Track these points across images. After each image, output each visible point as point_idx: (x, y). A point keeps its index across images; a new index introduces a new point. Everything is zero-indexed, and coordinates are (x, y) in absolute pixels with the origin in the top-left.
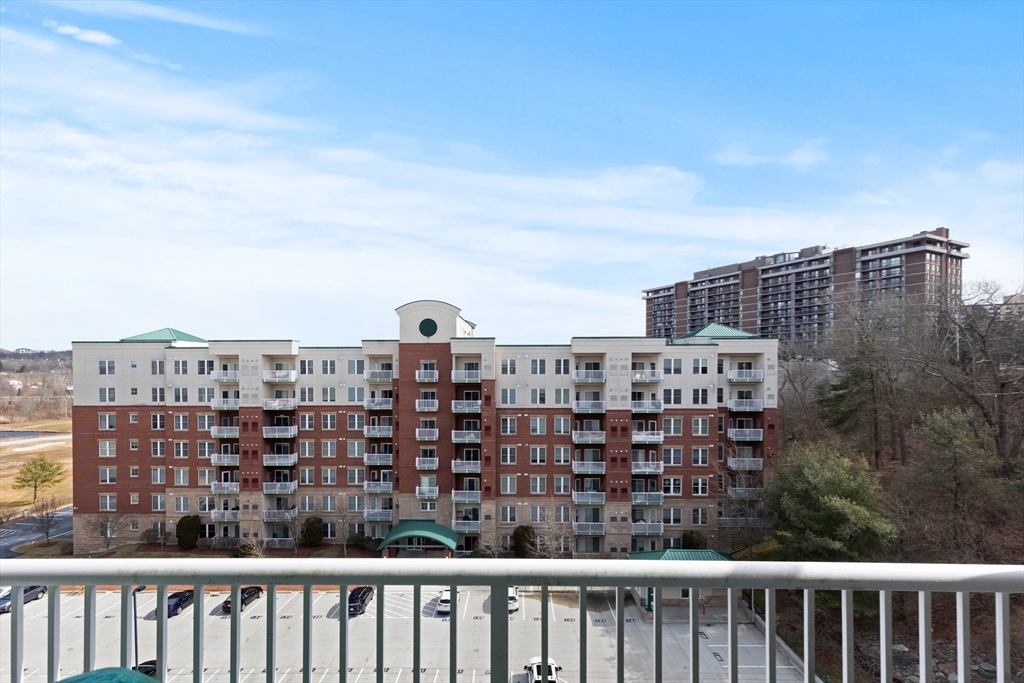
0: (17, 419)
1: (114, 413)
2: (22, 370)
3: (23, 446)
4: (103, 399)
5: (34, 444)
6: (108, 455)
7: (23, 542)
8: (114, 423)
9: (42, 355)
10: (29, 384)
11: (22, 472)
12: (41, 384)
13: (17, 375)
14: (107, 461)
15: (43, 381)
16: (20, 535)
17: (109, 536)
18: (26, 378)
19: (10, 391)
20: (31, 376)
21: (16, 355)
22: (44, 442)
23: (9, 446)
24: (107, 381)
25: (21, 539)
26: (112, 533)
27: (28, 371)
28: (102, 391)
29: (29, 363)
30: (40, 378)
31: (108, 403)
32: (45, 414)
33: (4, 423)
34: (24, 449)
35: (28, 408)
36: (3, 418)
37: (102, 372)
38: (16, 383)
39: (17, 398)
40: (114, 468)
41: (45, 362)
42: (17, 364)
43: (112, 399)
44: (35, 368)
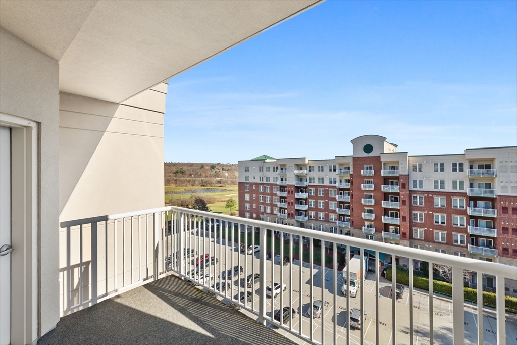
1: (249, 185)
2: (228, 170)
4: (246, 180)
6: (247, 199)
8: (249, 188)
13: (226, 172)
14: (247, 202)
19: (225, 177)
21: (227, 165)
24: (247, 174)
28: (246, 177)
29: (230, 168)
31: (247, 182)
34: (228, 196)
35: (229, 182)
36: (224, 185)
37: (246, 171)
38: (226, 174)
39: (227, 179)
40: (249, 204)
41: (233, 167)
42: (227, 168)
43: (248, 180)
44: (231, 170)
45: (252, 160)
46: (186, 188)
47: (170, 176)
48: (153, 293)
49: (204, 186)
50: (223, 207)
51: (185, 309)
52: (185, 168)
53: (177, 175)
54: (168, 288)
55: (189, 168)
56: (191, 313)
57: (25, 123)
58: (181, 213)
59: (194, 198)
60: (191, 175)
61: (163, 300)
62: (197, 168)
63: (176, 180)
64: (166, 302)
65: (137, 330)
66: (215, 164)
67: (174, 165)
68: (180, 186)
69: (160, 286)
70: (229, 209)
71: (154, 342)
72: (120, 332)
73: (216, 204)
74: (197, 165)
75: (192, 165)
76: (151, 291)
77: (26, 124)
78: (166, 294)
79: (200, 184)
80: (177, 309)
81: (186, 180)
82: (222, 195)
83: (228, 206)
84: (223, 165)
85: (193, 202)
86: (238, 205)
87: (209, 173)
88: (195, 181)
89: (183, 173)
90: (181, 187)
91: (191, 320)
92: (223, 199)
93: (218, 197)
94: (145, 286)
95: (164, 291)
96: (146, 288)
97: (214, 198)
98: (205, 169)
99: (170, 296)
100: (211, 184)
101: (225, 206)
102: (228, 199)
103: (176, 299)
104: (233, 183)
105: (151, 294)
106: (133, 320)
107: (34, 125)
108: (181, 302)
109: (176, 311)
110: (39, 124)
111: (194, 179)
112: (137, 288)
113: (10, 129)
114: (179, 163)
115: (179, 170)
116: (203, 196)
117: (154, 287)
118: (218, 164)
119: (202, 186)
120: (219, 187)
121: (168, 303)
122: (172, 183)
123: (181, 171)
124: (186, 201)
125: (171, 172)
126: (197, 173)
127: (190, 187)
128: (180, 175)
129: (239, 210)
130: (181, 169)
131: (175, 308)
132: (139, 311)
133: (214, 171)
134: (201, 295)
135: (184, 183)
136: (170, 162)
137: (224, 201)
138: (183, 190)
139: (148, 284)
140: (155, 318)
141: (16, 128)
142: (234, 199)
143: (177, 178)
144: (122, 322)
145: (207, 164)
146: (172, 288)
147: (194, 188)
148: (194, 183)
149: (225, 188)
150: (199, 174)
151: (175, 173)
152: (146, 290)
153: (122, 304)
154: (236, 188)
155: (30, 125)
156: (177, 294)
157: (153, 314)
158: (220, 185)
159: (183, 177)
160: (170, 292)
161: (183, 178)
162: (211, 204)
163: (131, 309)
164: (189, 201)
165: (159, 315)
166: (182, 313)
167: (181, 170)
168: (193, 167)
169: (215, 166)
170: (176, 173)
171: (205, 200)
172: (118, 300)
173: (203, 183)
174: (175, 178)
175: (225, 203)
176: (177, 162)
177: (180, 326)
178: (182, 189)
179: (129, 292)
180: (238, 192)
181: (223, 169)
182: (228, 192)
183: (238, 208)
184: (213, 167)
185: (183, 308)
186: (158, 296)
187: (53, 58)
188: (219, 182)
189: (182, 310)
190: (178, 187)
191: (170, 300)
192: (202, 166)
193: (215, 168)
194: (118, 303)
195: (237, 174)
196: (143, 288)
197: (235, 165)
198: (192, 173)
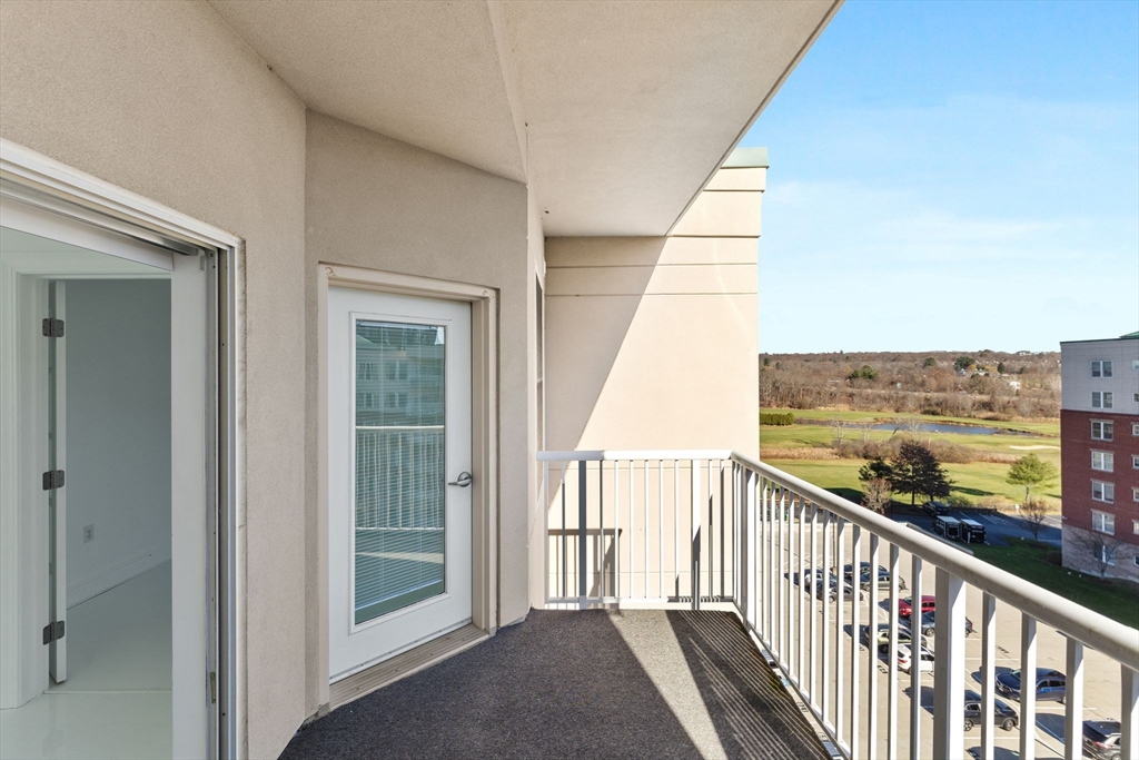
0: (1015, 417)
1: (1111, 422)
2: (1021, 371)
4: (1096, 403)
6: (1103, 468)
8: (1111, 431)
9: (1041, 356)
10: (1027, 385)
13: (1015, 376)
14: (1102, 476)
17: (1104, 560)
18: (1025, 380)
19: (1009, 392)
20: (1030, 377)
21: (1017, 356)
23: (1006, 443)
24: (1102, 385)
26: (1108, 558)
27: (1027, 372)
28: (1096, 396)
29: (1028, 365)
30: (1038, 380)
31: (1102, 409)
34: (1021, 448)
35: (1025, 407)
36: (1002, 416)
37: (1096, 374)
38: (1015, 384)
39: (1015, 398)
40: (1112, 485)
41: (1045, 363)
42: (1017, 366)
43: (1108, 405)
44: (1034, 370)
45: (1124, 338)
46: (879, 415)
47: (836, 385)
48: (677, 635)
49: (934, 413)
50: (999, 478)
51: (722, 710)
52: (876, 366)
53: (855, 381)
54: (709, 640)
55: (888, 366)
56: (730, 727)
57: (479, 292)
58: (748, 473)
59: (898, 443)
60: (893, 383)
61: (687, 660)
62: (912, 364)
63: (851, 395)
64: (691, 669)
65: (615, 697)
66: (973, 354)
67: (848, 357)
68: (861, 408)
69: (697, 627)
70: (1021, 488)
71: (629, 743)
72: (590, 683)
73: (974, 466)
74: (912, 356)
75: (896, 357)
76: (675, 629)
77: (481, 295)
78: (699, 651)
79: (921, 406)
80: (704, 699)
81: (879, 396)
82: (997, 444)
83: (1016, 477)
84: (1002, 356)
85: (897, 453)
86: (1058, 481)
87: (950, 379)
88: (904, 397)
89: (870, 377)
90: (864, 413)
91: (723, 745)
92: (1001, 456)
93: (982, 447)
94: (669, 613)
95: (699, 641)
96: (670, 618)
97: (968, 450)
98: (938, 369)
99: (705, 662)
100: (956, 409)
101: (1007, 476)
102: (1019, 458)
103: (715, 675)
104: (1043, 412)
105: (672, 634)
106: (618, 672)
107: (491, 294)
108: (723, 689)
109: (700, 702)
110: (498, 291)
111: (901, 393)
112: (654, 611)
113: (471, 303)
114: (860, 354)
115: (859, 369)
116: (930, 440)
117: (686, 625)
118: (984, 354)
119: (926, 413)
120: (987, 419)
121: (693, 673)
122: (841, 401)
123: (864, 374)
124: (876, 446)
125: (839, 375)
126: (913, 378)
127: (889, 414)
128: (864, 382)
129: (1064, 498)
130: (865, 367)
131: (702, 695)
132: (636, 660)
133: (966, 374)
134: (776, 696)
135: (873, 401)
136: (838, 352)
137: (1005, 462)
138: (871, 419)
139: (676, 612)
140: (656, 691)
141: (476, 301)
142: (1042, 459)
143: (855, 391)
144: (600, 665)
145: (944, 356)
146: (717, 644)
147: (900, 417)
148: (903, 405)
149: (1007, 425)
150: (919, 380)
151: (850, 378)
152: (668, 623)
153: (617, 631)
154: (1054, 426)
155: (487, 295)
156: (722, 664)
157: (656, 681)
158: (990, 414)
159: (871, 388)
160: (708, 650)
161: (869, 391)
162: (956, 465)
163: (626, 647)
164: (885, 448)
165: (664, 690)
166: (711, 715)
167: (867, 371)
168: (901, 363)
169: (972, 361)
170: (853, 377)
171: (936, 452)
172: (615, 619)
173: (930, 405)
174: (850, 390)
175: (1008, 468)
176: (856, 351)
177: (693, 744)
178: (869, 417)
179: (638, 611)
180: (1059, 441)
181: (1001, 369)
182: (1018, 439)
183: (1058, 491)
184: (964, 361)
185: (718, 703)
186: (682, 647)
187: (517, 182)
188: (987, 406)
189: (715, 709)
190: (857, 412)
191: (702, 669)
192: (928, 360)
193: (974, 366)
194: (611, 625)
195: (1056, 384)
196: (665, 614)
197: (1051, 355)
198: (895, 377)
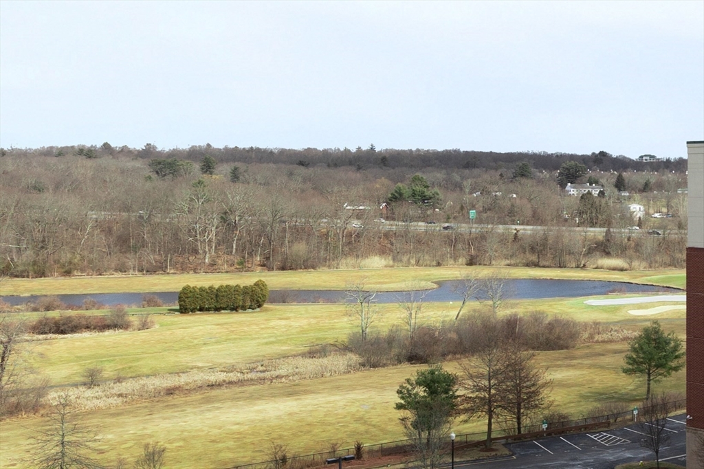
0: (636, 264)
2: (645, 188)
3: (640, 306)
5: (652, 305)
7: (629, 459)
10: (651, 211)
11: (634, 350)
12: (665, 210)
13: (637, 196)
15: (668, 206)
16: (628, 448)
18: (649, 201)
20: (654, 198)
22: (664, 303)
23: (624, 306)
25: (628, 455)
27: (652, 190)
29: (653, 177)
30: (664, 201)
32: (667, 259)
33: (622, 270)
35: (649, 247)
38: (637, 208)
39: (636, 232)
42: (639, 179)
44: (659, 186)
47: (360, 215)
52: (434, 177)
53: (397, 208)
60: (463, 209)
63: (391, 236)
75: (468, 161)
81: (439, 235)
84: (621, 163)
87: (551, 201)
88: (482, 236)
89: (424, 199)
111: (477, 229)
114: (407, 153)
115: (405, 184)
118: (599, 159)
126: (496, 201)
127: (457, 269)
128: (411, 210)
130: (416, 179)
133: (574, 193)
135: (429, 246)
136: (366, 148)
143: (395, 225)
147: (477, 273)
148: (480, 250)
150: (505, 203)
151: (388, 201)
159: (425, 219)
161: (422, 225)
167: (418, 186)
168: (477, 172)
169: (583, 170)
170: (393, 199)
174: (388, 225)
176: (399, 148)
181: (620, 183)
184: (571, 170)
188: (602, 247)
192: (520, 167)
193: (585, 178)
198: (467, 198)
